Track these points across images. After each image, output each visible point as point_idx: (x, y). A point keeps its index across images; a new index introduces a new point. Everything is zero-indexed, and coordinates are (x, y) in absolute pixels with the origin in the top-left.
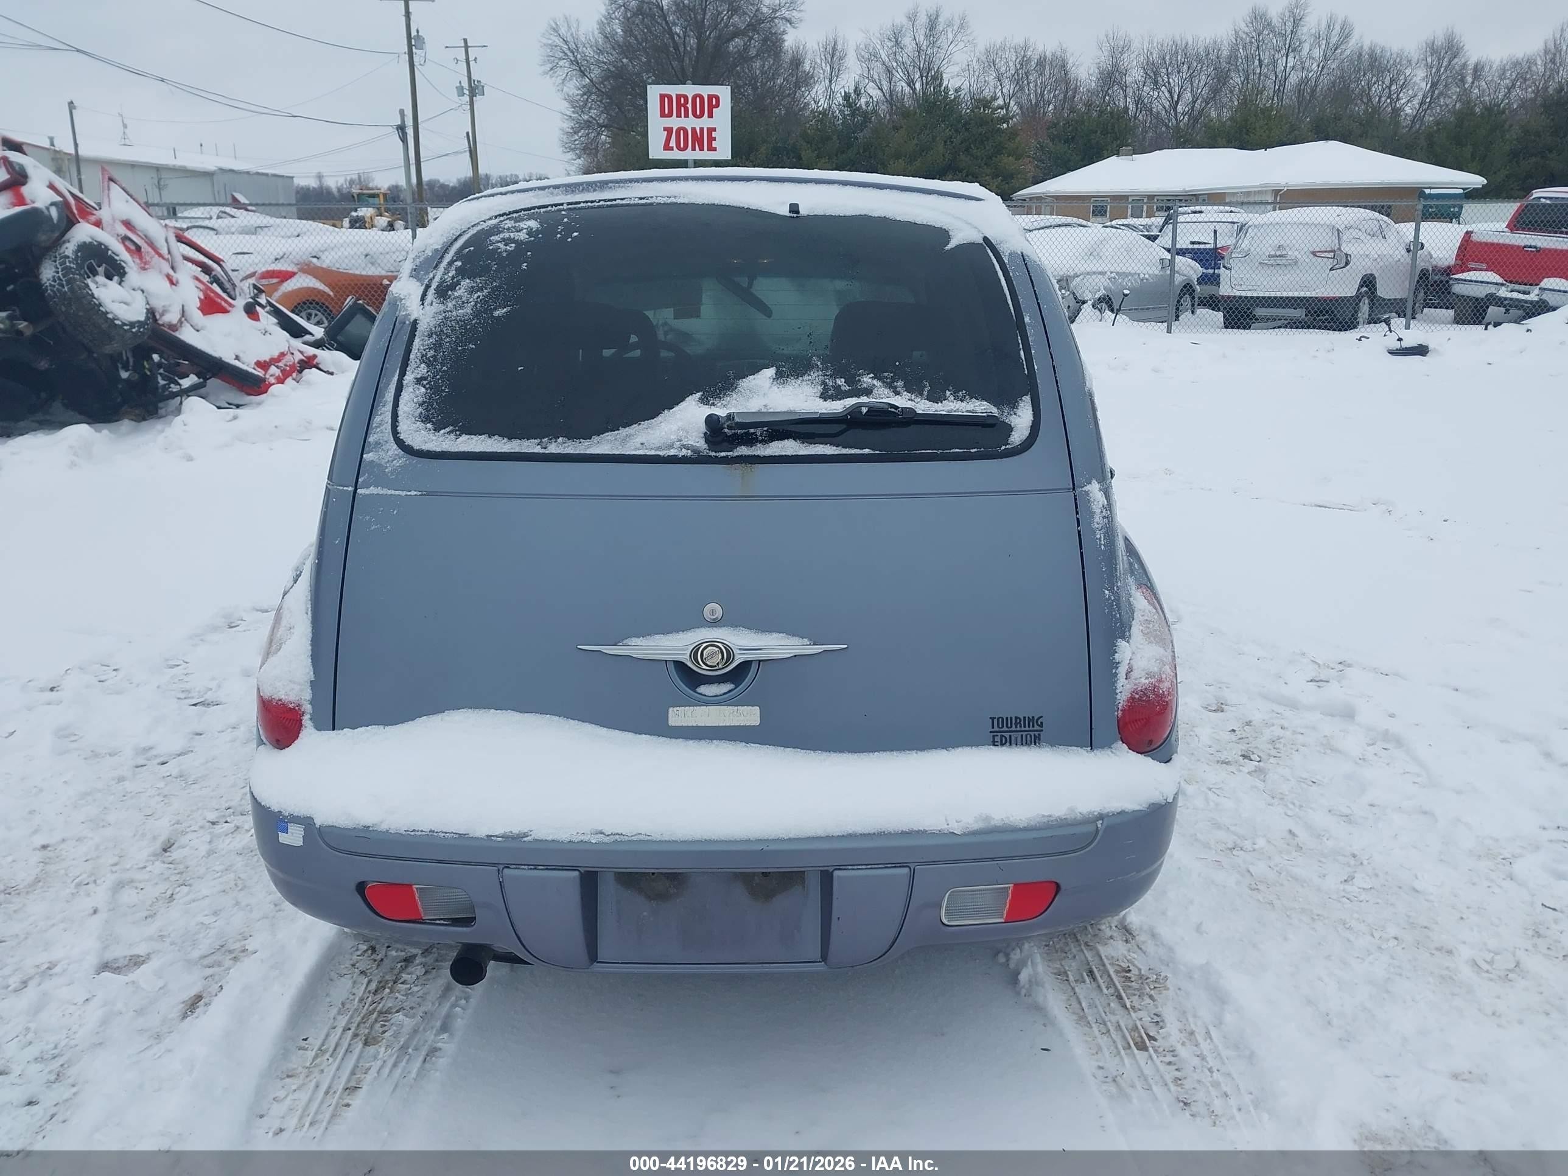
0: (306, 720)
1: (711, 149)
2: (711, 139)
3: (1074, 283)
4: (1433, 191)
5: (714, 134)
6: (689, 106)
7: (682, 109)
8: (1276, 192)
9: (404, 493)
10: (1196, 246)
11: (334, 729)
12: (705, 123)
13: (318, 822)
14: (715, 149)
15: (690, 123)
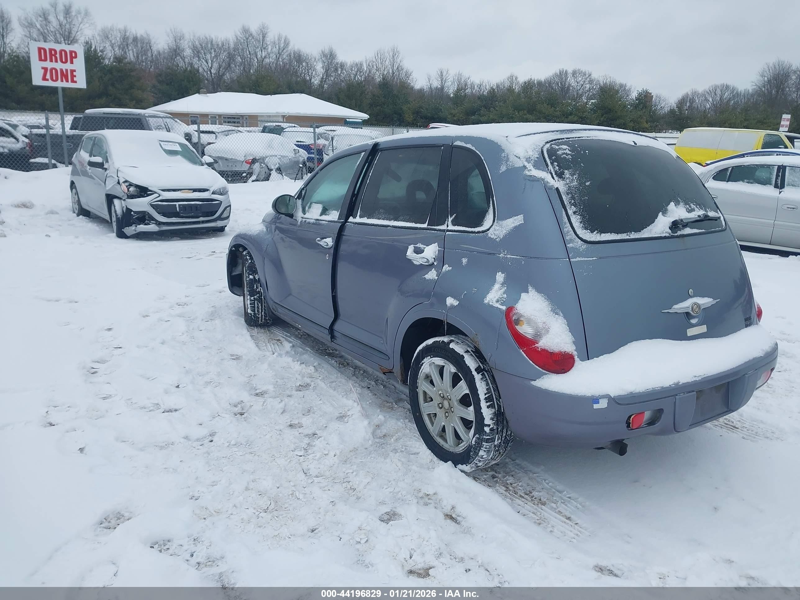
0: (576, 357)
1: (73, 81)
2: (73, 76)
3: (267, 160)
4: (350, 120)
5: (74, 73)
6: (58, 56)
7: (53, 57)
8: (284, 117)
9: (591, 259)
10: (299, 143)
11: (588, 360)
12: (68, 66)
13: (612, 396)
14: (76, 82)
15: (59, 66)
